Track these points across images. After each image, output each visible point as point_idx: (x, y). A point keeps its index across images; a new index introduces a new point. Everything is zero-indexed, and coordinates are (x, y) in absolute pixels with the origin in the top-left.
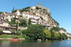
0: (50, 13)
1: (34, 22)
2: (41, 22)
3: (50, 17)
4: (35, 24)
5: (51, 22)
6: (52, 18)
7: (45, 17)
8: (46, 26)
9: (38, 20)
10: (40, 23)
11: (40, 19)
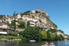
0: (49, 17)
1: (32, 24)
2: (39, 24)
3: (48, 20)
4: (34, 26)
5: (50, 24)
6: (50, 21)
7: (44, 20)
8: (43, 28)
9: (36, 22)
10: (39, 26)
11: (39, 22)
